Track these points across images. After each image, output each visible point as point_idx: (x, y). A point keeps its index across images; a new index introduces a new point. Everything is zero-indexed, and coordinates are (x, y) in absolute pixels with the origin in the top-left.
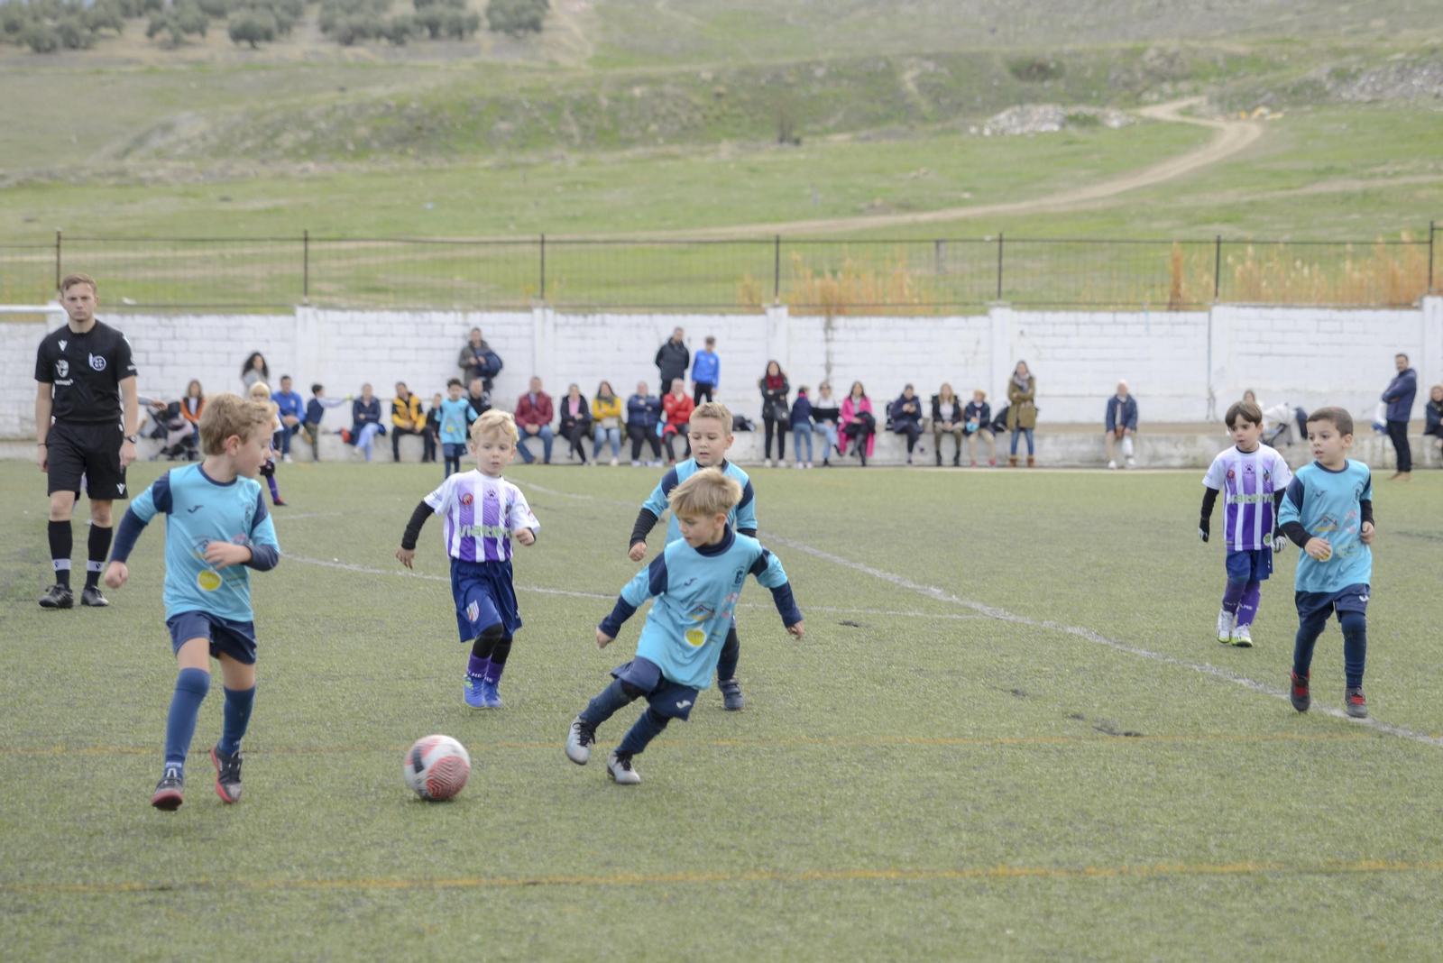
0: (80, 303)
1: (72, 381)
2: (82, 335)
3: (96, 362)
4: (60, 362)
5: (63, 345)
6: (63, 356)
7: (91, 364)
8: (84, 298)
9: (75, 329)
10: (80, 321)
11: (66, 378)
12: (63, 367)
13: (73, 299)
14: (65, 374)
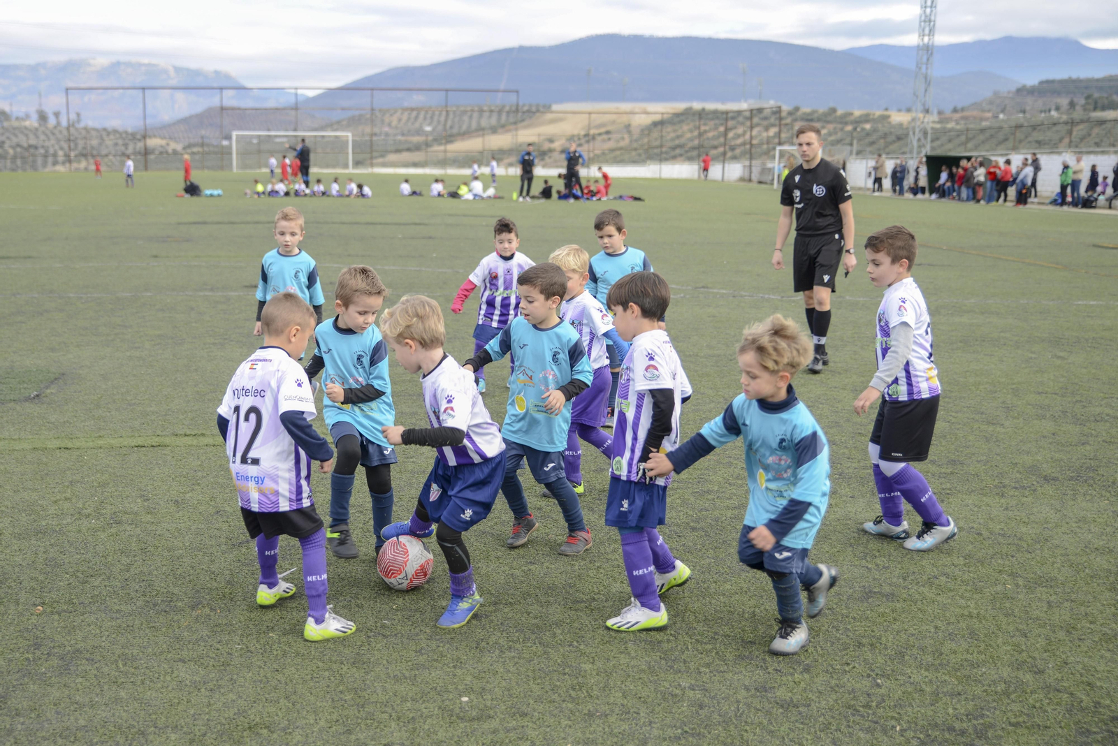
0: (805, 148)
1: (802, 205)
2: (809, 171)
3: (819, 191)
4: (795, 191)
5: (797, 178)
6: (797, 187)
7: (814, 192)
8: (808, 144)
9: (806, 167)
10: (808, 161)
11: (799, 203)
12: (797, 193)
13: (801, 145)
14: (798, 199)
